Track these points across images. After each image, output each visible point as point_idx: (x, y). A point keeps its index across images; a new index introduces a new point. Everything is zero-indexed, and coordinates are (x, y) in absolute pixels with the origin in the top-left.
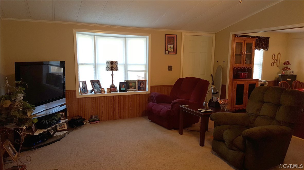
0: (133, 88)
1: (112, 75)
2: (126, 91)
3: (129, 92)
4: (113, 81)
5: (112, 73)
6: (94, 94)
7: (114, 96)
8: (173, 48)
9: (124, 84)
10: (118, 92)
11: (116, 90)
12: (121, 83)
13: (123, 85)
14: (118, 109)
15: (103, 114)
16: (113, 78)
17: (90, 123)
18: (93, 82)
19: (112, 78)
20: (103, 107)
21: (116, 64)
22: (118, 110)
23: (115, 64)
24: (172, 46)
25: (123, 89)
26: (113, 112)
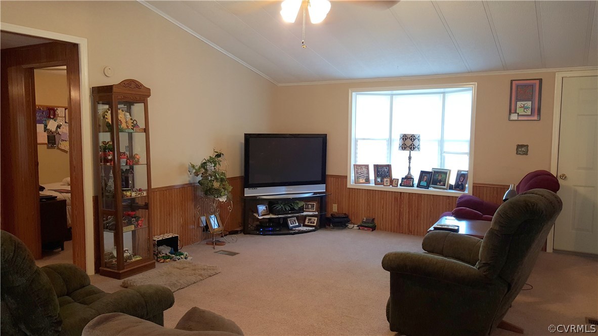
0: (442, 183)
1: (410, 158)
2: (427, 187)
3: (432, 190)
4: (409, 168)
5: (410, 155)
6: (374, 185)
7: (401, 193)
8: (530, 106)
9: (428, 175)
10: (415, 188)
11: (411, 182)
12: (422, 172)
13: (426, 177)
14: (407, 216)
15: (383, 220)
16: (411, 164)
17: (359, 229)
18: (377, 167)
19: (410, 162)
20: (383, 208)
21: (411, 140)
22: (407, 218)
23: (408, 139)
24: (529, 104)
25: (424, 183)
26: (400, 220)
